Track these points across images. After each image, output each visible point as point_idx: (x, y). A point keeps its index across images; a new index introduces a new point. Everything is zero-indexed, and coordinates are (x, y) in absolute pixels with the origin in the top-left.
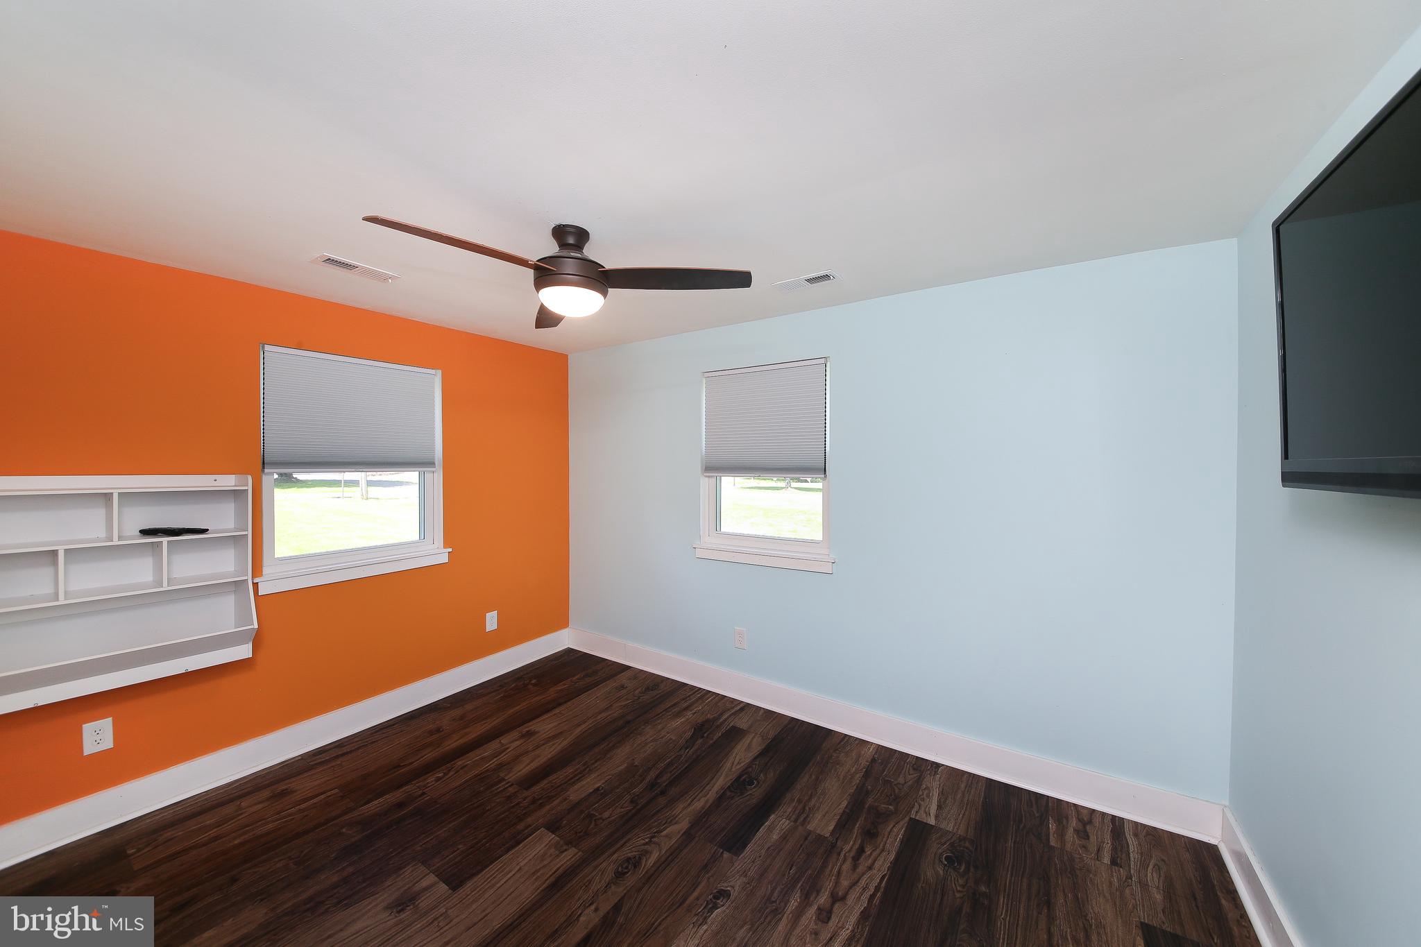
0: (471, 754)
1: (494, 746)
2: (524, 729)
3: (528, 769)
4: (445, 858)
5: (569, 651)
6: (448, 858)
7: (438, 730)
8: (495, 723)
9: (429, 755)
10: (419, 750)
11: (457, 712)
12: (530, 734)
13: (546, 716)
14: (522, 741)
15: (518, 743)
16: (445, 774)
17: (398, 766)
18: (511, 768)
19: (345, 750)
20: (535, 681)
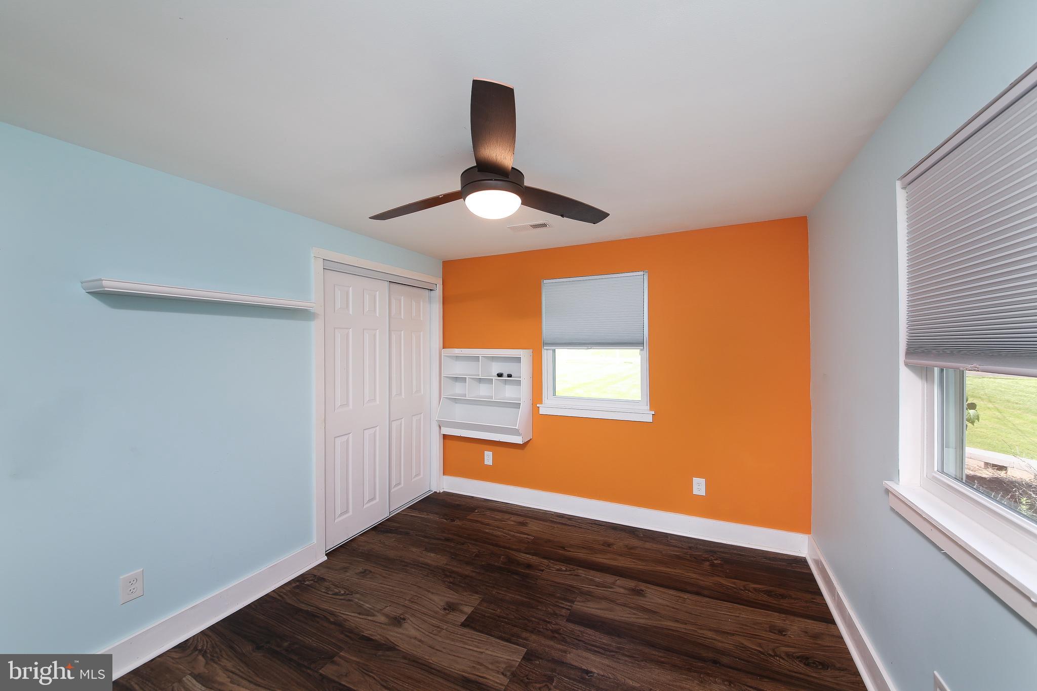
0: (592, 572)
1: (609, 579)
2: (642, 586)
3: (593, 611)
4: (488, 608)
5: (802, 562)
6: (487, 609)
7: (609, 545)
8: (640, 567)
9: (582, 555)
10: (583, 548)
11: (635, 542)
12: (639, 593)
13: (672, 592)
14: (626, 592)
15: (622, 591)
16: (566, 571)
17: (563, 548)
18: (589, 601)
19: (569, 522)
20: (719, 562)
